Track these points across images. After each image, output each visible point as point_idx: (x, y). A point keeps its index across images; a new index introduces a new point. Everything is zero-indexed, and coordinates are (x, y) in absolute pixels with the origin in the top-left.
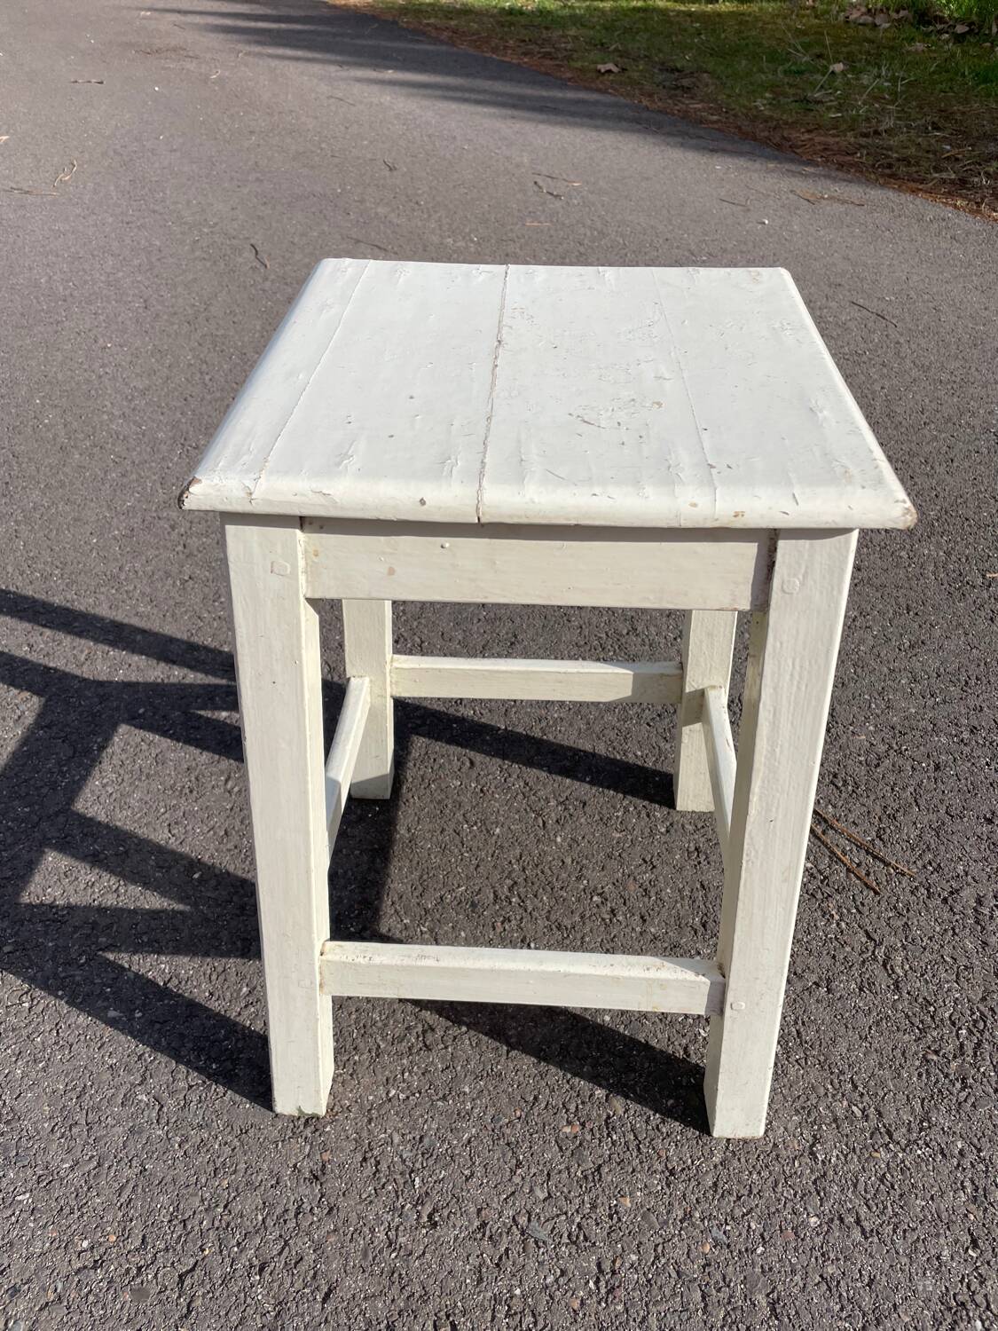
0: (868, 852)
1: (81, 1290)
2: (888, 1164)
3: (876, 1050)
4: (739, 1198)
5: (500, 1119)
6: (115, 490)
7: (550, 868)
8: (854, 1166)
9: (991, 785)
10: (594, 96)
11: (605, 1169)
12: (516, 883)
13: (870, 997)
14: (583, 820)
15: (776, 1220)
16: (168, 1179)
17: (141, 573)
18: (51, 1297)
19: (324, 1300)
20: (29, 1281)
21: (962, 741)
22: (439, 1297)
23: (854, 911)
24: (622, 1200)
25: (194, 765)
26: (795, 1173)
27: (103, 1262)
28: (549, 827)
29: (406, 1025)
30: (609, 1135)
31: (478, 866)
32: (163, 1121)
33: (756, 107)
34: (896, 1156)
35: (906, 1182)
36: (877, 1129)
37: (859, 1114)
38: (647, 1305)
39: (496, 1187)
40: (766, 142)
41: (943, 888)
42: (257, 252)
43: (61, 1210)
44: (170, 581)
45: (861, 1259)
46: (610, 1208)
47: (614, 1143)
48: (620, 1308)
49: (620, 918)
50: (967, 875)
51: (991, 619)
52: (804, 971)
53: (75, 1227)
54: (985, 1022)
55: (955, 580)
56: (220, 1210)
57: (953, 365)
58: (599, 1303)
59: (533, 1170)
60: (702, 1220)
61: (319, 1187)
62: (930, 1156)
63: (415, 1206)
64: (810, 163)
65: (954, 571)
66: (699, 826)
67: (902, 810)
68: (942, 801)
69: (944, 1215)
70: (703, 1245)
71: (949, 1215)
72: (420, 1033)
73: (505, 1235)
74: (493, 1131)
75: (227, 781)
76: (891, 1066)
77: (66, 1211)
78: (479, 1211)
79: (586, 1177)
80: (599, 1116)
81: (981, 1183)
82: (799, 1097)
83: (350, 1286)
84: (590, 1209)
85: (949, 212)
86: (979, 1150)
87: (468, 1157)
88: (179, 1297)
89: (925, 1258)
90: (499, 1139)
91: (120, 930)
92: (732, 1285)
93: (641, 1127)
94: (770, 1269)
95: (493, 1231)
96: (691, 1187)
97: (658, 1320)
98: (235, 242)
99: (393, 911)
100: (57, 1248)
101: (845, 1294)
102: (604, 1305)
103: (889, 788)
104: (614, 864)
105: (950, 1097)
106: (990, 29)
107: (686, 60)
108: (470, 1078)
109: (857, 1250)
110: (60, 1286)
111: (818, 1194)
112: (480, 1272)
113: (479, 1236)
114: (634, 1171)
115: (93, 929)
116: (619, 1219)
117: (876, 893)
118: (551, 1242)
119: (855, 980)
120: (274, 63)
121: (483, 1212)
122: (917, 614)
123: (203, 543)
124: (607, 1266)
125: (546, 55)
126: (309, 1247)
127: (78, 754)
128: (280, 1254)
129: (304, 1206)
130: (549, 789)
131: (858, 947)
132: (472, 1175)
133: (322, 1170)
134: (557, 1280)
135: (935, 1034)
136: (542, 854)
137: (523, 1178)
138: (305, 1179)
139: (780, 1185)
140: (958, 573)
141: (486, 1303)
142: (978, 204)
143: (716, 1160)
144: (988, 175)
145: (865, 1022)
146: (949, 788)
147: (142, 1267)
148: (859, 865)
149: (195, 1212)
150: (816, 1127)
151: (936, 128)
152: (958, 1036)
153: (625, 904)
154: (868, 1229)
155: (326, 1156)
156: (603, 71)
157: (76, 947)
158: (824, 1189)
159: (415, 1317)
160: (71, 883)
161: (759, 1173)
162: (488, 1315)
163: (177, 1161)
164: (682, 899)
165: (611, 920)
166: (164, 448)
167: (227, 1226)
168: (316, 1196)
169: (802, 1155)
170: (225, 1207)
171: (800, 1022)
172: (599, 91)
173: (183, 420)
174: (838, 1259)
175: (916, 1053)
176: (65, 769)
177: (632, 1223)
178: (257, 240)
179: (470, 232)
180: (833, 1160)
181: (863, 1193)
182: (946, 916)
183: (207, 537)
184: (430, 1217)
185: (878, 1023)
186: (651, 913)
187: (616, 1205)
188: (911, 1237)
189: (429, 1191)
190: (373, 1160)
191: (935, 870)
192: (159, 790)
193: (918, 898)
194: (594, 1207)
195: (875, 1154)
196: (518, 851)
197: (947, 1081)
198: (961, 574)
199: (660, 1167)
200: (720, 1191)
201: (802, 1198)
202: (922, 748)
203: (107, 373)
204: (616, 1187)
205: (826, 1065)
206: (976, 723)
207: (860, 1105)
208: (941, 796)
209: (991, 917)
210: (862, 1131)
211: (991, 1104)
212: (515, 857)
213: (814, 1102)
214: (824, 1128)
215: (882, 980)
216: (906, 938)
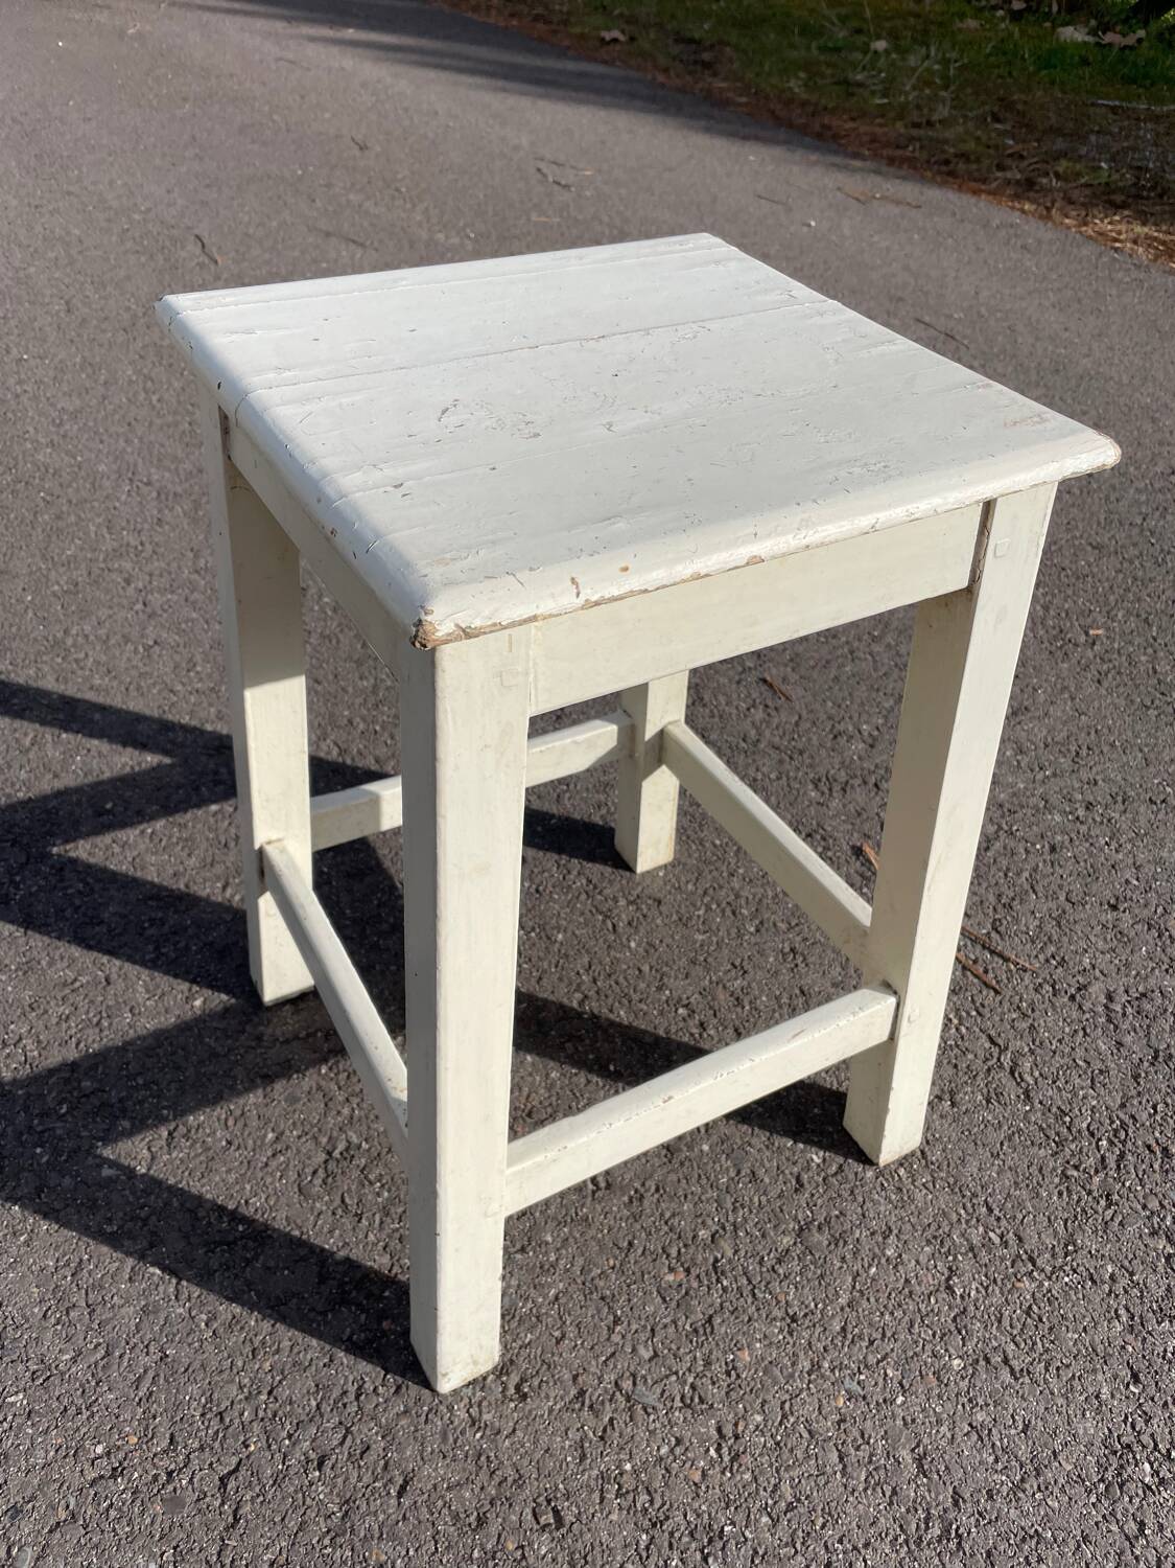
0: (984, 947)
1: (99, 1504)
2: (1033, 1295)
3: (1010, 1168)
4: (871, 1343)
5: (590, 1270)
6: (49, 536)
7: (625, 978)
8: (997, 1299)
9: (1113, 867)
10: (600, 69)
11: (717, 1320)
12: (586, 997)
13: (999, 1109)
14: (659, 921)
15: (915, 1365)
16: (196, 1365)
17: (92, 638)
18: (63, 1515)
19: (400, 1494)
20: (33, 1498)
21: (1078, 818)
22: (537, 1479)
23: (974, 1013)
24: (738, 1353)
25: (181, 869)
26: (932, 1310)
27: (124, 1469)
28: (620, 930)
30: (718, 1281)
31: (540, 978)
32: (184, 1296)
33: (790, 89)
34: (1041, 1285)
35: (1056, 1313)
36: (1019, 1256)
37: (997, 1240)
38: (778, 1471)
39: (592, 1348)
40: (803, 130)
41: (1069, 984)
42: (203, 246)
43: (65, 1410)
44: (130, 647)
45: (1013, 1402)
46: (726, 1363)
47: (724, 1289)
48: (747, 1476)
49: (712, 1032)
50: (1094, 967)
51: (1099, 682)
53: (84, 1430)
54: (1126, 1132)
55: (1055, 638)
56: (264, 1397)
58: (723, 1473)
59: (634, 1327)
60: (833, 1371)
62: (1079, 1283)
63: (499, 1377)
64: (856, 156)
65: (1054, 628)
66: (793, 924)
67: (1018, 898)
68: (1061, 887)
69: (1100, 1348)
70: (835, 1399)
71: (1105, 1348)
73: (607, 1404)
74: (584, 1284)
75: (224, 888)
76: (1028, 1186)
77: (72, 1411)
78: (575, 1378)
79: (696, 1331)
80: (705, 1259)
81: (1137, 1311)
82: (929, 1225)
83: (429, 1476)
84: (704, 1366)
85: (1016, 218)
86: (1132, 1274)
87: (556, 1316)
88: (223, 1504)
89: (1082, 1398)
90: (591, 1293)
91: (107, 1071)
92: (872, 1441)
93: (754, 1269)
94: (913, 1421)
95: (594, 1398)
96: (816, 1335)
97: (792, 1487)
98: (175, 232)
100: (65, 1457)
101: (998, 1443)
102: (729, 1475)
103: (1001, 874)
104: (698, 970)
105: (1096, 1216)
106: (1050, 6)
107: (703, 30)
108: (551, 1225)
109: (1007, 1392)
110: (72, 1502)
111: (960, 1333)
112: (582, 1447)
113: (577, 1406)
114: (750, 1320)
115: (73, 1071)
116: (738, 1376)
118: (661, 1407)
119: (981, 1091)
121: (580, 1378)
123: (169, 600)
124: (728, 1430)
125: (539, 18)
126: (377, 1434)
127: (32, 860)
128: (342, 1443)
129: (366, 1386)
130: (617, 886)
131: (980, 1053)
132: (563, 1336)
134: (672, 1451)
136: (615, 962)
137: (623, 1337)
139: (917, 1326)
140: (1057, 629)
141: (592, 1483)
142: (1048, 209)
143: (843, 1301)
144: (1058, 176)
145: (994, 1137)
146: (1068, 872)
147: (172, 1471)
148: (975, 962)
149: (232, 1402)
150: (950, 1258)
151: (997, 119)
152: (1098, 1148)
153: (715, 1015)
154: (1017, 1369)
155: (388, 1326)
156: (608, 38)
157: (54, 1094)
158: (965, 1327)
159: (511, 1505)
160: (39, 1017)
161: (892, 1313)
162: (596, 1496)
163: (206, 1343)
164: (780, 1007)
165: (701, 1035)
166: (107, 483)
167: (275, 1416)
168: (379, 1372)
169: (937, 1290)
170: (270, 1393)
172: (605, 62)
173: (129, 450)
174: (987, 1405)
175: (1054, 1169)
176: (18, 878)
177: (753, 1379)
178: (203, 229)
179: (466, 226)
180: (973, 1293)
181: (1008, 1328)
182: (1075, 1014)
183: (172, 592)
184: (518, 1388)
185: (1010, 1138)
186: (747, 1025)
187: (733, 1361)
188: (1066, 1375)
189: (514, 1358)
191: (1059, 964)
193: (1043, 997)
194: (708, 1363)
195: (1018, 1285)
196: (586, 959)
197: (1090, 1199)
198: (1061, 631)
199: (779, 1314)
200: (850, 1337)
201: (942, 1339)
202: (1034, 828)
203: (25, 391)
204: (732, 1340)
205: (957, 1187)
206: (1091, 799)
207: (997, 1231)
208: (1059, 881)
209: (1124, 1014)
210: (1003, 1259)
211: (1141, 1222)
212: (583, 967)
213: (946, 1230)
214: (960, 1258)
215: (1011, 1090)
216: (1034, 1041)
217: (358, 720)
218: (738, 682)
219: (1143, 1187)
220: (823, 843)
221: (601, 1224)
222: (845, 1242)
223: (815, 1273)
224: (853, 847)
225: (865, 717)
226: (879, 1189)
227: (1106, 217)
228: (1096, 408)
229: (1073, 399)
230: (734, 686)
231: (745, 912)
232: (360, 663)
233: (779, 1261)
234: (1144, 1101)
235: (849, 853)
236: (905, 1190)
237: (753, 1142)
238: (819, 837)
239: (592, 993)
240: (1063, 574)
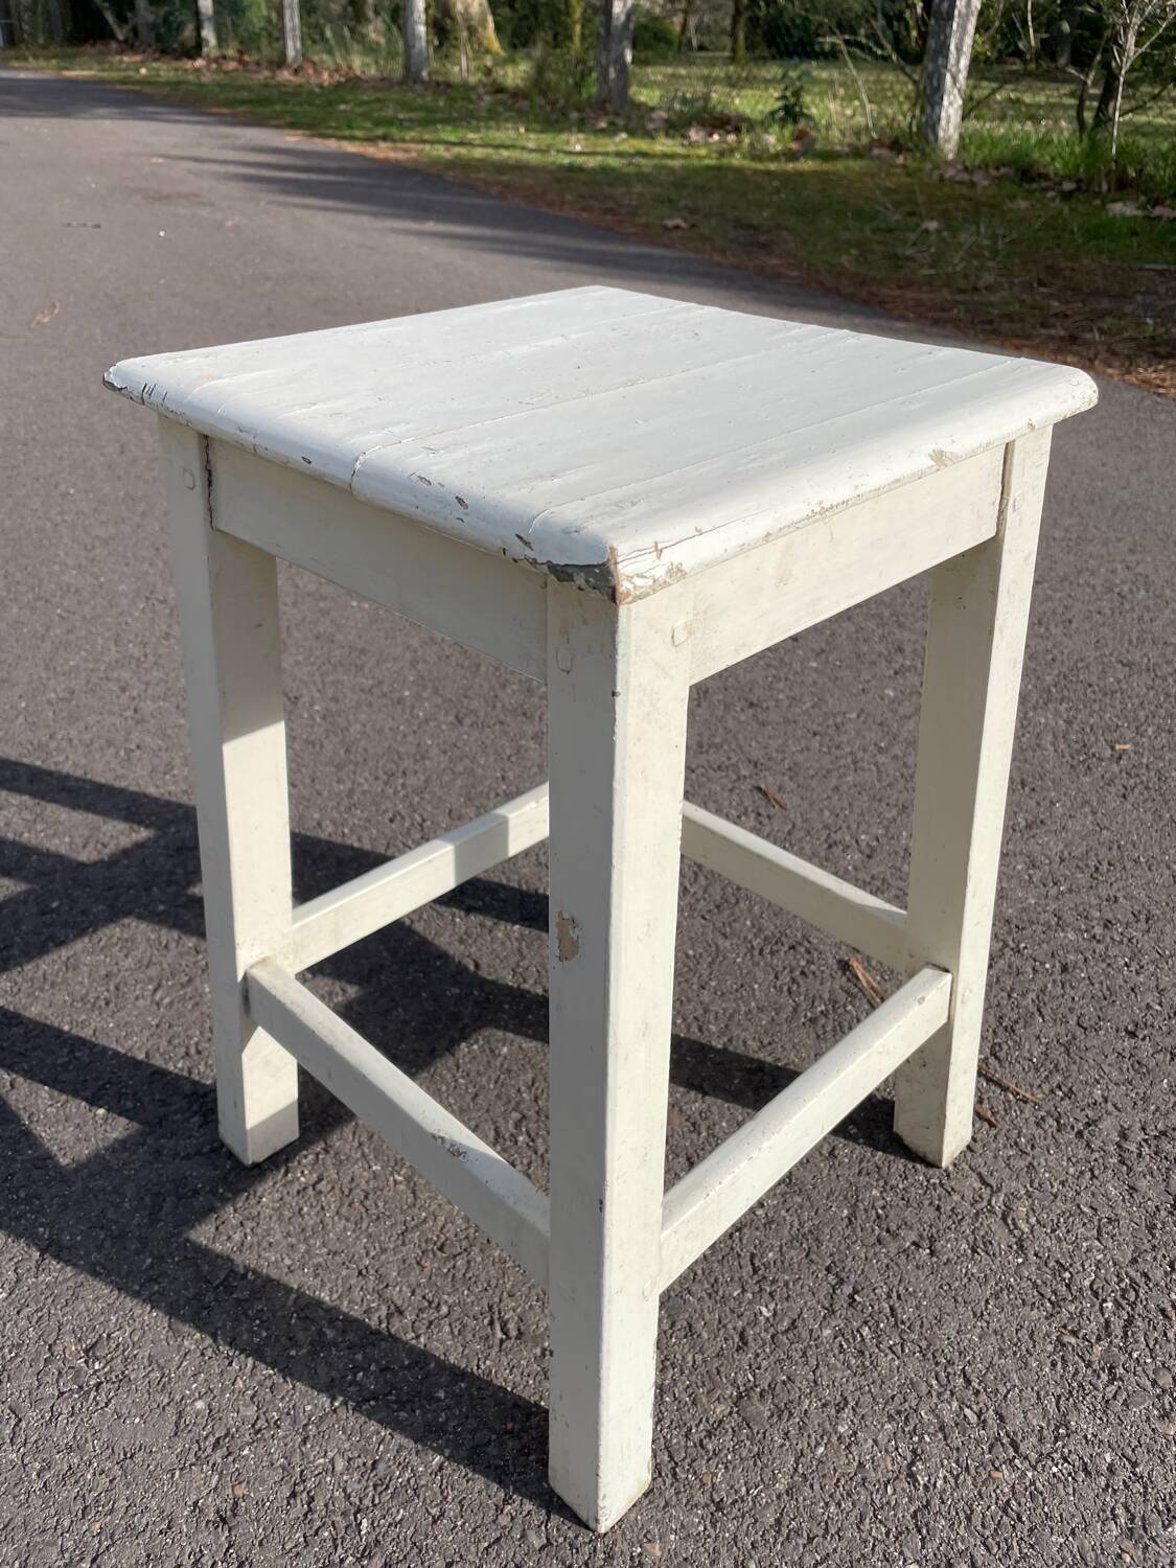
2: (1013, 1487)
3: (995, 1332)
4: (810, 1540)
5: (485, 1435)
6: (57, 648)
8: (968, 1491)
9: (1133, 990)
10: (660, 251)
12: (524, 1117)
13: (986, 1260)
16: (18, 1521)
17: (76, 742)
21: (1094, 937)
24: (648, 1546)
25: (115, 969)
26: (888, 1503)
29: (364, 1308)
31: (476, 1095)
32: (19, 1441)
33: (840, 264)
34: (1024, 1475)
35: (1039, 1511)
36: (998, 1439)
37: (973, 1419)
39: (474, 1531)
41: (1075, 1117)
44: (112, 751)
46: (632, 1557)
50: (1106, 1101)
51: (1124, 796)
52: (899, 1228)
54: (1137, 1292)
55: (1078, 752)
57: (1067, 522)
59: (527, 1507)
61: (227, 1533)
62: (1070, 1474)
63: (359, 1560)
64: (902, 318)
65: (1077, 742)
66: (765, 1042)
67: (1022, 1021)
68: (1071, 1010)
69: (1090, 1556)
71: (1097, 1555)
72: (383, 1317)
74: (474, 1451)
75: (155, 990)
76: (1015, 1353)
81: (1138, 1510)
82: (893, 1397)
84: (605, 1560)
86: (1135, 1465)
87: (437, 1490)
90: (483, 1462)
93: (679, 1443)
96: (745, 1527)
99: (359, 1155)
103: (1005, 994)
105: (1094, 1393)
107: (762, 217)
111: (919, 1532)
114: (666, 1505)
117: (992, 1125)
119: (966, 1238)
120: (299, 212)
122: (1033, 790)
123: (159, 707)
125: (607, 211)
129: (203, 1560)
131: (969, 1194)
132: (442, 1515)
133: (232, 1511)
135: (1072, 1308)
137: (512, 1518)
138: (208, 1522)
139: (868, 1520)
140: (1081, 744)
142: (1091, 361)
143: (780, 1487)
144: (1101, 331)
145: (978, 1293)
146: (1080, 994)
150: (916, 1439)
151: (1042, 284)
152: (1101, 1309)
155: (240, 1491)
156: (670, 225)
158: (927, 1525)
161: (839, 1505)
163: (33, 1496)
166: (124, 601)
168: (221, 1545)
169: (897, 1478)
171: (894, 1295)
172: (666, 246)
173: (151, 572)
175: (1048, 1335)
180: (940, 1483)
181: (979, 1528)
182: (1081, 1153)
183: (164, 700)
185: (997, 1296)
186: (700, 1154)
187: (640, 1554)
189: (380, 1538)
190: (305, 1495)
191: (1066, 1095)
192: (65, 1001)
193: (1045, 1132)
194: (609, 1557)
195: (996, 1474)
196: (530, 1076)
197: (1089, 1372)
198: (1085, 746)
199: (702, 1499)
200: (785, 1531)
201: (897, 1538)
202: (1045, 945)
203: (65, 521)
204: (642, 1529)
205: (928, 1353)
206: (1110, 916)
207: (975, 1407)
208: (1070, 1004)
209: (1140, 1155)
210: (978, 1442)
211: (1148, 1402)
212: (525, 1083)
213: (913, 1404)
214: (928, 1439)
215: (1002, 1238)
216: (1031, 1182)
217: (328, 822)
218: (731, 790)
219: (1154, 1359)
220: (806, 956)
221: (505, 1380)
222: (791, 1414)
223: (750, 1451)
224: (840, 962)
225: (864, 827)
226: (837, 1351)
227: (1150, 366)
228: (1133, 536)
229: (1108, 527)
230: (726, 794)
231: (713, 1028)
232: (339, 767)
233: (709, 1434)
234: (1159, 1257)
235: (835, 967)
236: (867, 1353)
237: (694, 1289)
238: (803, 950)
239: (531, 1113)
240: (1089, 690)
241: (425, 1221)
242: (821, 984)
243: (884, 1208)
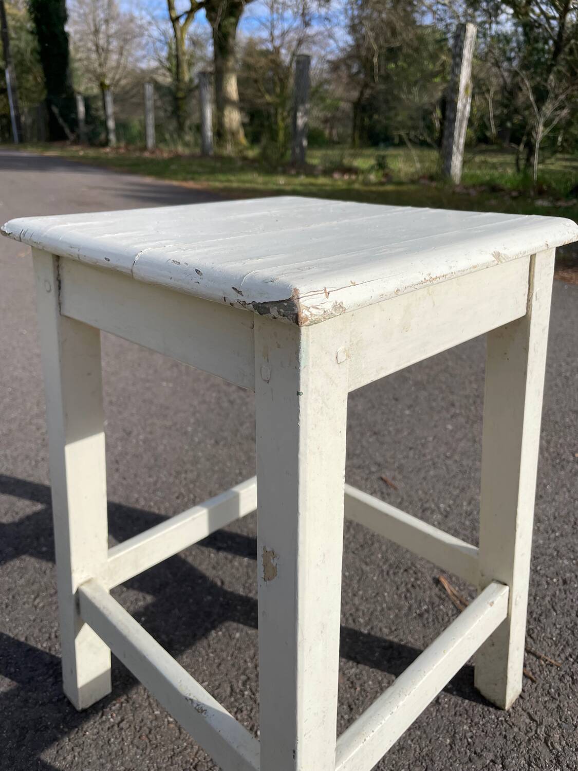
12: (248, 678)
17: (9, 457)
25: (14, 586)
31: (220, 664)
44: (28, 461)
52: (482, 751)
55: (556, 458)
65: (554, 453)
66: (393, 629)
67: (544, 614)
75: (35, 599)
99: (147, 704)
119: (524, 756)
131: (523, 727)
186: (357, 702)
191: (575, 660)
193: (565, 684)
196: (252, 652)
198: (558, 454)
202: (551, 568)
208: (570, 603)
212: (249, 657)
215: (546, 756)
216: (560, 718)
217: (142, 499)
218: (367, 479)
220: (414, 576)
224: (434, 579)
225: (442, 499)
230: (364, 482)
231: (361, 620)
232: (150, 469)
235: (431, 582)
238: (412, 572)
239: (252, 676)
240: (557, 426)
241: (185, 749)
242: (424, 592)
243: (471, 737)
